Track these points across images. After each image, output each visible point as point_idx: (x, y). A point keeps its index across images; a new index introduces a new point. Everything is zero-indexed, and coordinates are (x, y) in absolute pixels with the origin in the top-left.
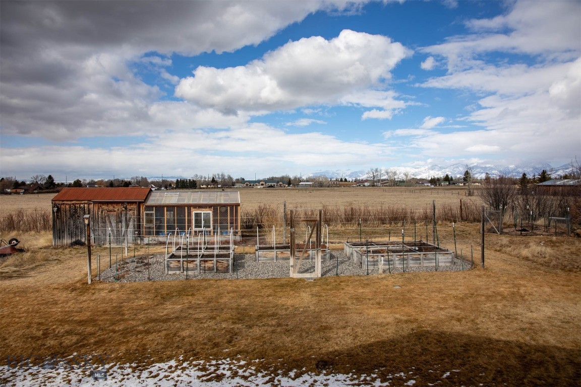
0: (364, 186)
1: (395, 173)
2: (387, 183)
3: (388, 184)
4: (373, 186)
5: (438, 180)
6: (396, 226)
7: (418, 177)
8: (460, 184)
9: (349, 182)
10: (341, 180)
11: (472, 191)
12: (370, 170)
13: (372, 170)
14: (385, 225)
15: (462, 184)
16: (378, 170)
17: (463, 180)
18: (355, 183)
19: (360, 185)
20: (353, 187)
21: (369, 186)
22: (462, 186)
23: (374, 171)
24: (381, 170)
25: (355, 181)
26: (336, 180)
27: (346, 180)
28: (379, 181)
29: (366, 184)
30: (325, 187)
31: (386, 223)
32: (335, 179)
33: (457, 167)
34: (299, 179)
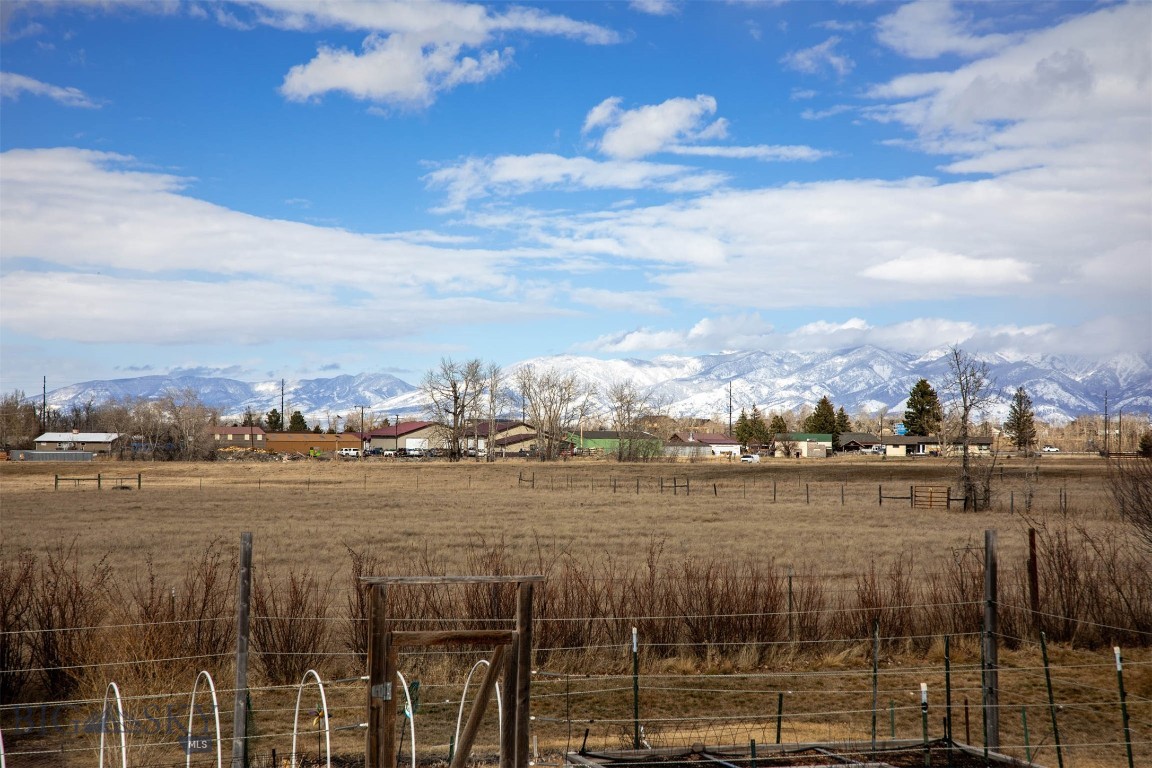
0: (403, 453)
1: (567, 391)
2: (527, 438)
3: (526, 446)
4: (454, 454)
5: (779, 425)
6: (728, 664)
7: (675, 411)
8: (891, 451)
9: (317, 431)
10: (275, 422)
11: (979, 485)
12: (438, 371)
13: (448, 369)
14: (671, 661)
15: (901, 451)
16: (484, 370)
17: (901, 428)
18: (350, 437)
19: (377, 452)
20: (346, 458)
21: (430, 454)
22: (901, 460)
23: (458, 376)
24: (495, 372)
25: (350, 430)
26: (249, 423)
27: (298, 422)
28: (482, 429)
29: (412, 443)
30: (195, 456)
31: (674, 653)
32: (238, 417)
33: (863, 365)
34: (30, 409)
